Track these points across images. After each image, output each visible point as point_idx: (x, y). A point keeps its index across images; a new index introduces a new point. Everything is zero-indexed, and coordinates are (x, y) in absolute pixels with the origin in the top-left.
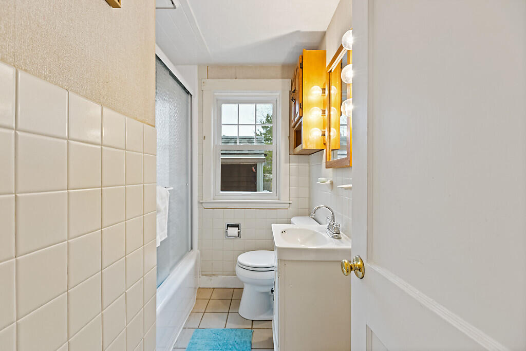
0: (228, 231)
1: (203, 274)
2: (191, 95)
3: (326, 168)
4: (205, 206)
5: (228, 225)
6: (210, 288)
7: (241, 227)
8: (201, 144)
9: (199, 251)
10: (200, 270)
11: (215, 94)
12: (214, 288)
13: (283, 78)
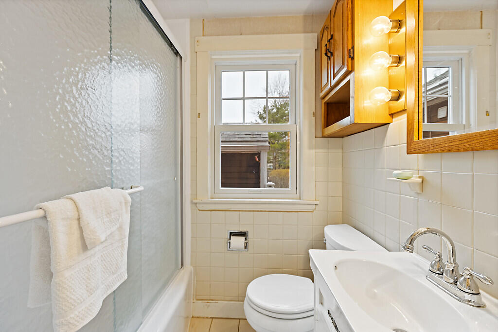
0: (231, 241)
1: (198, 297)
2: (181, 58)
3: (408, 154)
4: (200, 207)
5: (231, 233)
6: (207, 318)
7: (250, 236)
8: (194, 125)
9: (192, 268)
10: (195, 294)
11: (213, 57)
12: (213, 318)
13: (305, 32)
